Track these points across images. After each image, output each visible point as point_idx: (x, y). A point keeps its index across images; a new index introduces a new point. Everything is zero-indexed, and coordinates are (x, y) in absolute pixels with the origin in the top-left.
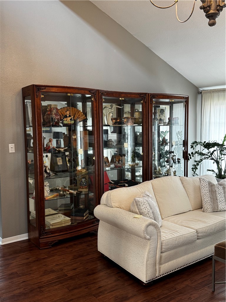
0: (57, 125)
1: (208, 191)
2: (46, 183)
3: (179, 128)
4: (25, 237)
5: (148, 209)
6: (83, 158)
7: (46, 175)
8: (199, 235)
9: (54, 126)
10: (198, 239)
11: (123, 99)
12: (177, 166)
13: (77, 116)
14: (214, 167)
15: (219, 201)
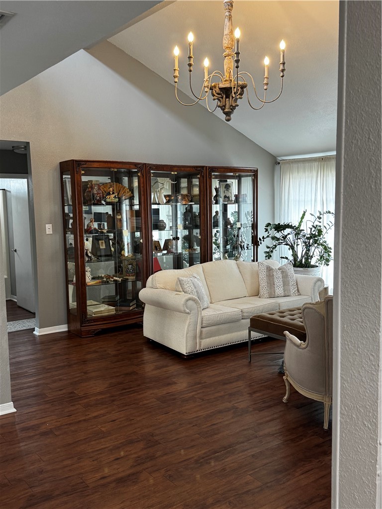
0: (98, 203)
1: (265, 276)
2: (88, 269)
3: (247, 207)
4: (64, 328)
5: (192, 288)
6: (129, 241)
7: (87, 259)
8: (245, 314)
9: (95, 204)
10: (242, 319)
11: (176, 173)
12: (246, 254)
13: (122, 192)
14: (289, 254)
15: (276, 286)
